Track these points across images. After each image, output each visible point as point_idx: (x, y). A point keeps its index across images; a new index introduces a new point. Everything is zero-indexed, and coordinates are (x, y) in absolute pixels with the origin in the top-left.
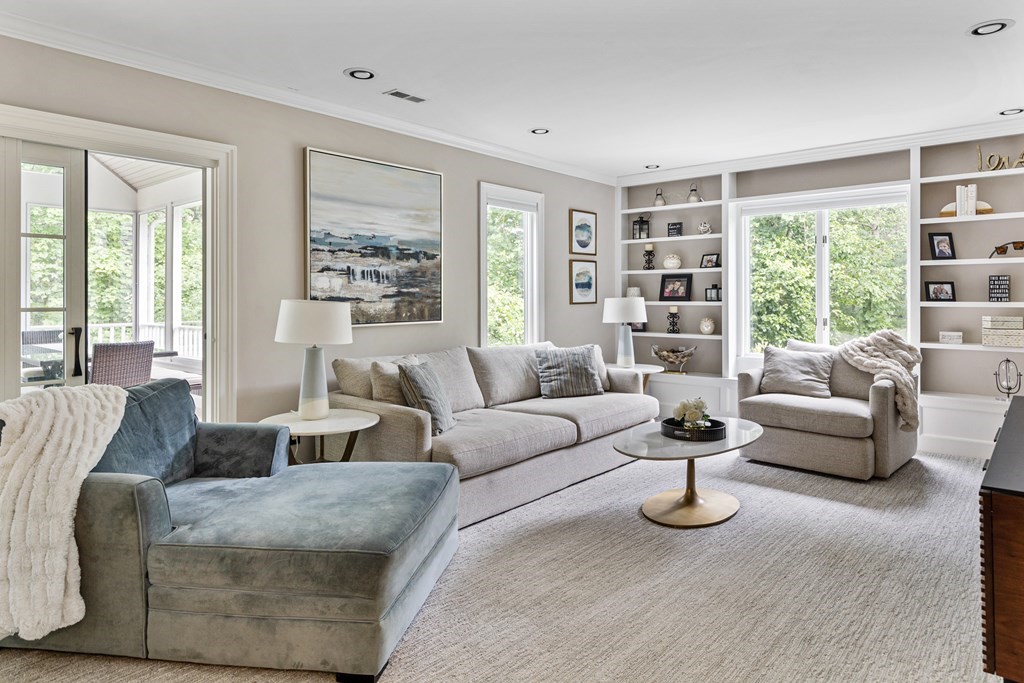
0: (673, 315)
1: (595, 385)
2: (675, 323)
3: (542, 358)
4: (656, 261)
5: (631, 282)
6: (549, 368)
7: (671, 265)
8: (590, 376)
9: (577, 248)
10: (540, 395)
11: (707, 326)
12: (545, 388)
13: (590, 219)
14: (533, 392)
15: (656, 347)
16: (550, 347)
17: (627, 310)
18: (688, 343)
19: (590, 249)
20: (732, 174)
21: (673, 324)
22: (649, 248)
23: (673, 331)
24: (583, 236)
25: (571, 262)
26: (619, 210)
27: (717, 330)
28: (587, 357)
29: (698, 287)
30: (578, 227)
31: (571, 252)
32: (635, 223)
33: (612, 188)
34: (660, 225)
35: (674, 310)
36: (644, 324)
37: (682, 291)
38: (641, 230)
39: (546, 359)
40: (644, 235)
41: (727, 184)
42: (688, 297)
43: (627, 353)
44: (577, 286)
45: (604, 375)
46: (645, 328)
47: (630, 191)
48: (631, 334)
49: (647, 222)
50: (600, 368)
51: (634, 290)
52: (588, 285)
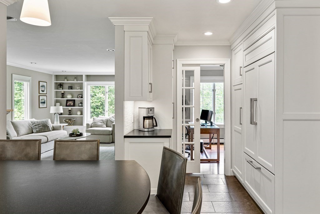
0: (70, 110)
1: (49, 129)
2: (70, 112)
3: (33, 123)
4: (65, 96)
5: (57, 101)
6: (36, 125)
7: (69, 97)
8: (48, 127)
9: (41, 92)
10: (33, 133)
11: (79, 113)
12: (34, 131)
13: (45, 84)
14: (31, 132)
15: (65, 119)
16: (34, 120)
17: (58, 109)
18: (73, 118)
19: (45, 92)
20: (85, 75)
21: (70, 113)
22: (63, 92)
23: (70, 115)
24: (43, 89)
25: (39, 96)
26: (54, 81)
27: (82, 114)
28: (47, 122)
29: (77, 103)
30: (41, 86)
31: (39, 93)
32: (58, 85)
33: (51, 75)
34: (66, 86)
35: (70, 109)
36: (62, 113)
37: (72, 104)
38: (60, 87)
39: (34, 123)
40: (61, 89)
41: (84, 77)
42: (74, 105)
43: (57, 121)
44: (41, 103)
45: (52, 126)
47: (57, 76)
48: (58, 116)
49: (62, 85)
50: (51, 125)
51: (58, 104)
52: (44, 103)
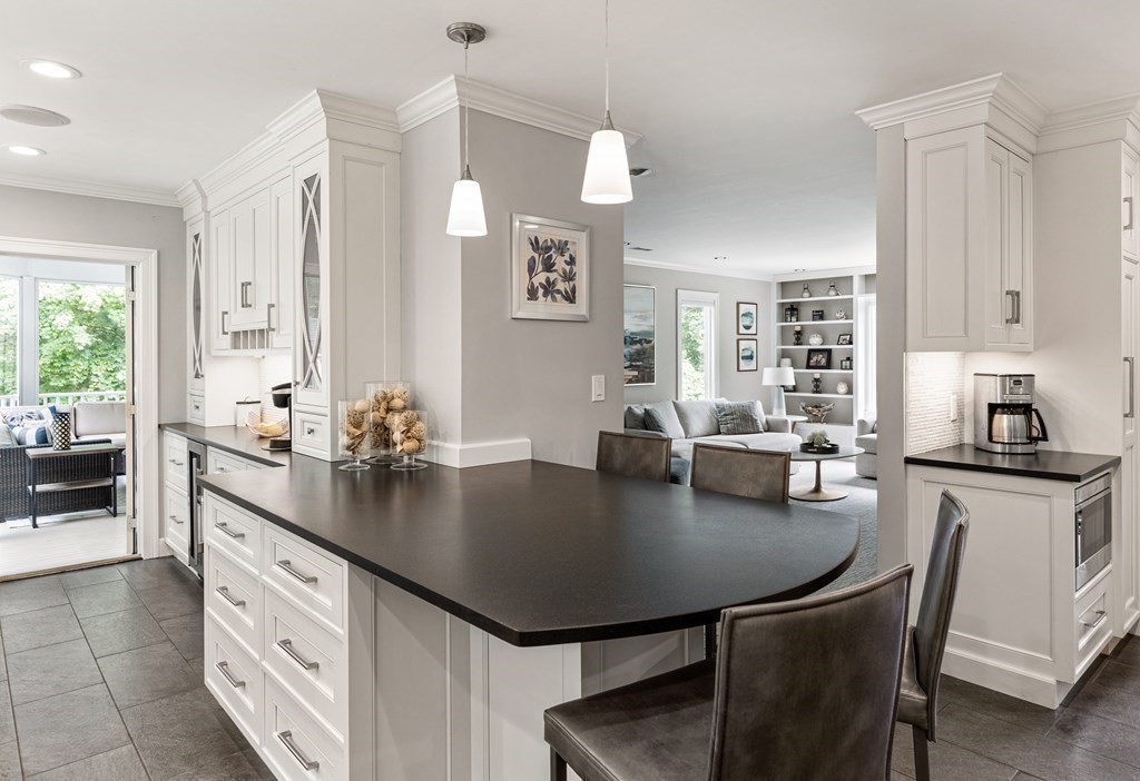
0: (816, 380)
1: (757, 427)
2: (818, 386)
3: (720, 409)
4: (803, 339)
5: (784, 354)
6: (726, 415)
7: (815, 342)
8: (754, 421)
9: (742, 330)
10: (719, 433)
11: (842, 388)
12: (723, 428)
13: (752, 309)
14: (715, 430)
15: (804, 405)
16: (724, 401)
17: (780, 376)
18: (827, 401)
19: (752, 331)
20: (861, 276)
21: (817, 386)
22: (798, 329)
23: (817, 392)
24: (746, 321)
25: (738, 340)
26: (775, 299)
27: (850, 392)
28: (750, 407)
29: (836, 359)
30: (743, 315)
31: (738, 333)
32: (787, 310)
33: (769, 283)
34: (807, 312)
35: (817, 376)
36: (794, 387)
37: (823, 362)
38: (792, 315)
39: (723, 409)
40: (794, 319)
41: (857, 284)
42: (828, 366)
43: (780, 407)
44: (743, 358)
45: (764, 421)
46: (795, 389)
47: (783, 285)
48: (784, 394)
49: (797, 309)
50: (761, 416)
51: (787, 361)
52: (751, 357)
